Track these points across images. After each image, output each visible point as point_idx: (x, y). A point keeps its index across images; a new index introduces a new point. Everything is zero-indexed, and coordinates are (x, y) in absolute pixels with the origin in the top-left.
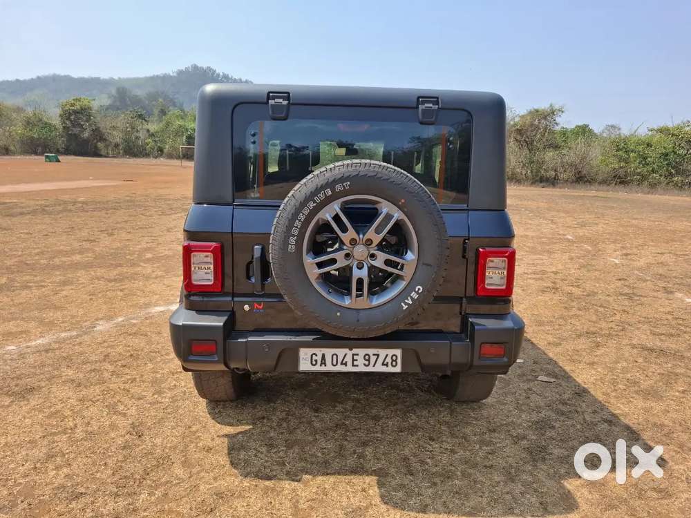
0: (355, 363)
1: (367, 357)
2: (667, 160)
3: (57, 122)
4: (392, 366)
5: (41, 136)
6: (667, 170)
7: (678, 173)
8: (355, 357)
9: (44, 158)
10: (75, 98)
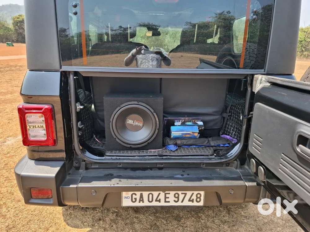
0: (167, 200)
1: (177, 195)
2: (301, 44)
3: (11, 26)
4: (197, 201)
5: (4, 34)
6: (301, 49)
7: (306, 50)
8: (167, 196)
9: (6, 44)
10: (19, 14)
